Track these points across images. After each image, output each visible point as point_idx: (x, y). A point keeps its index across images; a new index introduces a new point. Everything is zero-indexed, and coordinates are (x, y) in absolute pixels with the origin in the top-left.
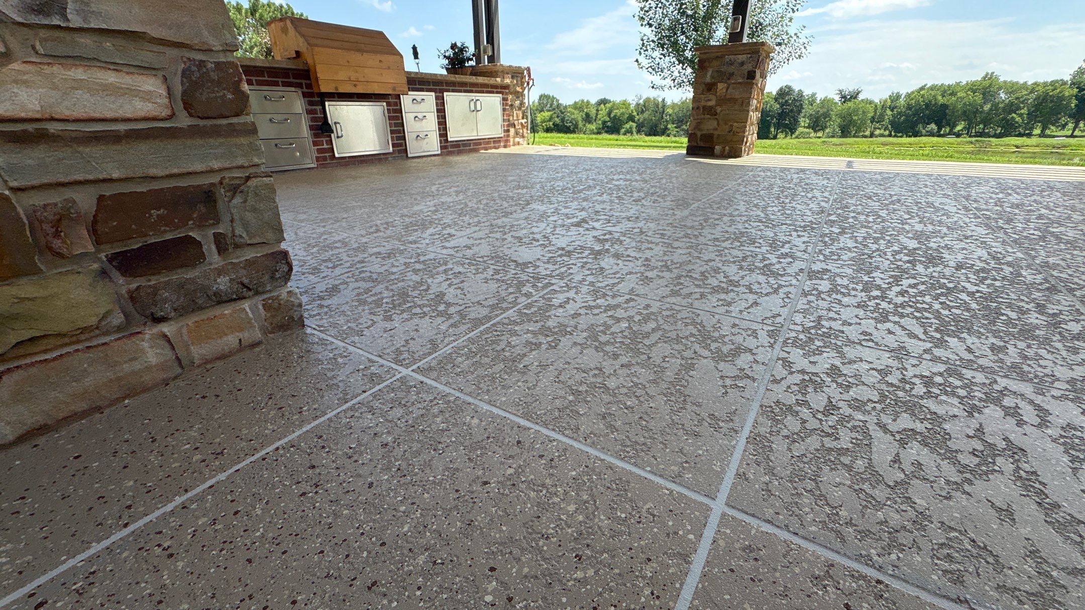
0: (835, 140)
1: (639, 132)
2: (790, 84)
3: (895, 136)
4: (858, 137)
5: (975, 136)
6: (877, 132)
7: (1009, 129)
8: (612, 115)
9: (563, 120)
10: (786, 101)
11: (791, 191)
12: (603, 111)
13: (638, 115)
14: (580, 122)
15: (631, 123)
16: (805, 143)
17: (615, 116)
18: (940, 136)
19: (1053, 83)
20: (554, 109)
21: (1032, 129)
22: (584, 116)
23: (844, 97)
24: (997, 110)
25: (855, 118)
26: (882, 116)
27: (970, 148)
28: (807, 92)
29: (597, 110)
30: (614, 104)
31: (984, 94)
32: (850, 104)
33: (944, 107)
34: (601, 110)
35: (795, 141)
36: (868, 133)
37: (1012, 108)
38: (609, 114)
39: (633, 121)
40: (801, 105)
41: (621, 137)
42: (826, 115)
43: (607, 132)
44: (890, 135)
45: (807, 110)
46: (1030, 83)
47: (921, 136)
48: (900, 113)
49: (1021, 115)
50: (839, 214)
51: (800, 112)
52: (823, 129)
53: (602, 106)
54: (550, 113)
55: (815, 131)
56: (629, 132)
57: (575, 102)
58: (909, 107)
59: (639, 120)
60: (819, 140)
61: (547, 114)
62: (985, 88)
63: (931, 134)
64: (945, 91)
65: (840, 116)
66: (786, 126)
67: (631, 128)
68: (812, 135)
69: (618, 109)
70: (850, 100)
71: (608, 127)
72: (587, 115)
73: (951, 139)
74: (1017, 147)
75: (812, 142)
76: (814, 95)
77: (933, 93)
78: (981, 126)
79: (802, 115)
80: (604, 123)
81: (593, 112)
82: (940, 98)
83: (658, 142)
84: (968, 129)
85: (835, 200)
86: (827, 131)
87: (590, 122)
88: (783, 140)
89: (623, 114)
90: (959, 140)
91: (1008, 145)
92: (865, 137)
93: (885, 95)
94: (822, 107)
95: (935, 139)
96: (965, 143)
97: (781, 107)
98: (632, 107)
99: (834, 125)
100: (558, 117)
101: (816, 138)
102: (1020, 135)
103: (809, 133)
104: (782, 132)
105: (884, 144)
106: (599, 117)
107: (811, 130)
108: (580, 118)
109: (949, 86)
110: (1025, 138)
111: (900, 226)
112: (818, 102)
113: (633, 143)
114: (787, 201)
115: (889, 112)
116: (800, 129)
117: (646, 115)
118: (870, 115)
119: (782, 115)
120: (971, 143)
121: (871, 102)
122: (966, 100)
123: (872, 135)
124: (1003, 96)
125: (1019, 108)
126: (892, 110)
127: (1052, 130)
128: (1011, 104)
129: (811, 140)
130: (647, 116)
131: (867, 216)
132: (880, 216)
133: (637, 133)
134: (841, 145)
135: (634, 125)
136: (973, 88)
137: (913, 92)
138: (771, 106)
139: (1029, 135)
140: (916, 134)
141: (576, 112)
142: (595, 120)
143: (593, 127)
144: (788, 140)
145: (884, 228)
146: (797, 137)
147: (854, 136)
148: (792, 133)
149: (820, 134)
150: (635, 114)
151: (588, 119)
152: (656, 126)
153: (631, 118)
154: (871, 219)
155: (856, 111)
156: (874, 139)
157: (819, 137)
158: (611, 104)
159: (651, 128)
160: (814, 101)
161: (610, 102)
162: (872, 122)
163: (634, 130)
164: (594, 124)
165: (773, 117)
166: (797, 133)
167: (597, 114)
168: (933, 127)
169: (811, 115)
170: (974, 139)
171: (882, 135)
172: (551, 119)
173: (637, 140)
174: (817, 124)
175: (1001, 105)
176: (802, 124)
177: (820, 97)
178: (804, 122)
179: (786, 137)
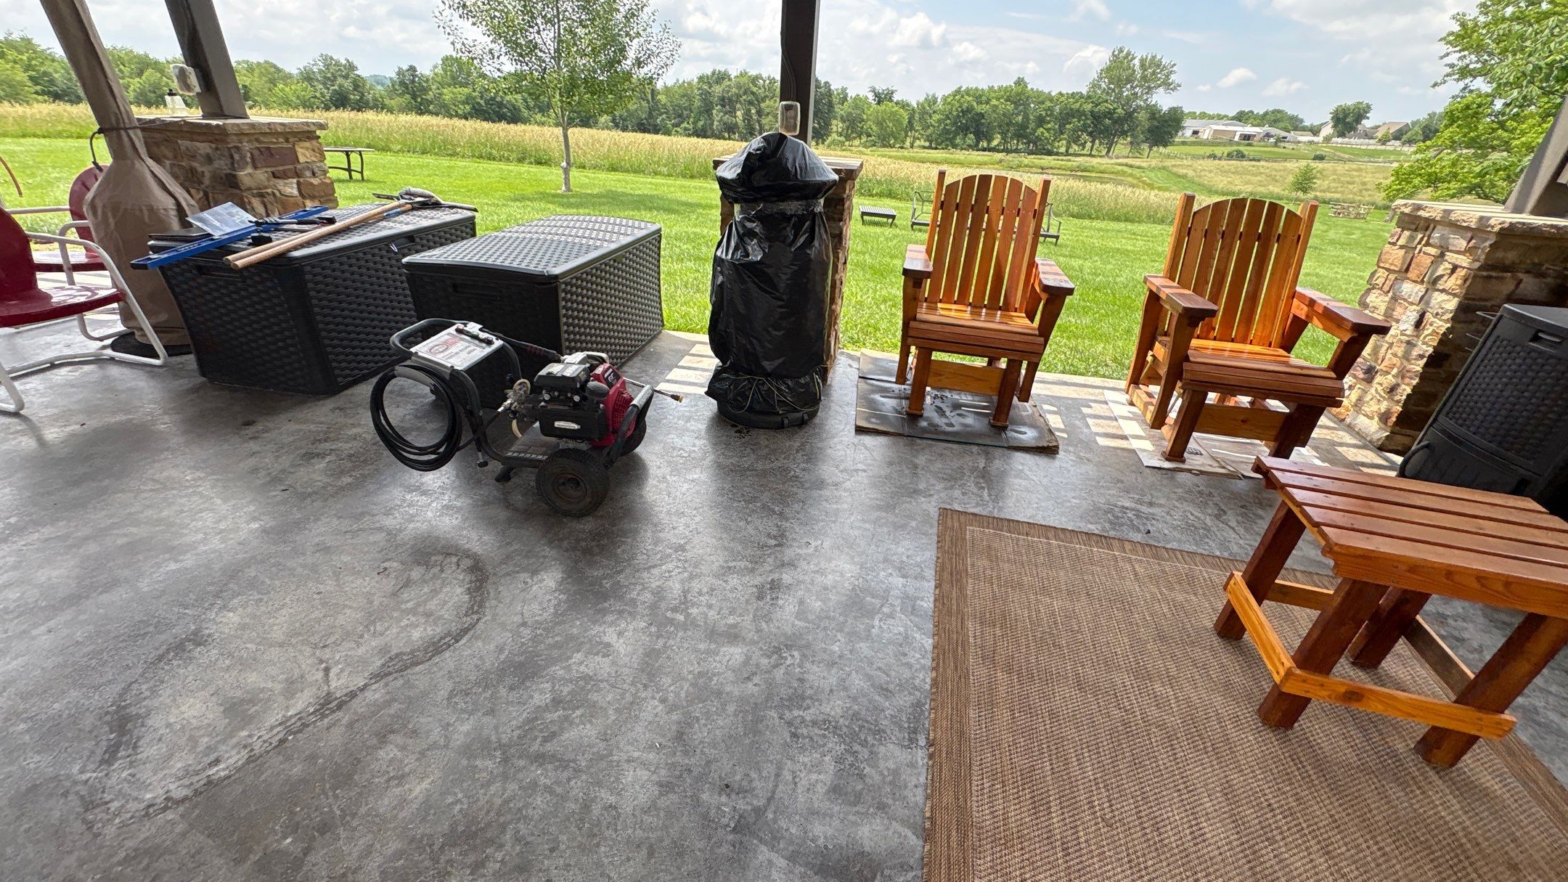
3: (936, 148)
4: (898, 148)
6: (918, 143)
7: (1038, 148)
19: (1074, 95)
21: (1058, 146)
23: (877, 95)
24: (1028, 122)
25: (892, 124)
31: (1016, 103)
32: (884, 105)
33: (980, 116)
36: (907, 144)
37: (1041, 120)
42: (861, 118)
44: (930, 147)
45: (840, 110)
46: (1054, 94)
48: (939, 120)
49: (1049, 131)
51: (832, 111)
52: (860, 136)
55: (851, 139)
58: (947, 114)
62: (1016, 95)
63: (970, 147)
64: (981, 96)
65: (875, 119)
68: (848, 143)
70: (884, 100)
76: (844, 90)
77: (968, 98)
78: (1015, 141)
79: (834, 116)
82: (975, 104)
84: (1004, 143)
92: (905, 148)
93: (922, 100)
94: (856, 107)
99: (870, 130)
102: (1049, 153)
103: (844, 142)
107: (846, 138)
109: (983, 91)
110: (1055, 158)
112: (850, 99)
115: (927, 119)
116: (834, 136)
118: (908, 121)
121: (907, 105)
122: (999, 109)
123: (913, 148)
124: (1032, 106)
125: (1047, 123)
126: (931, 116)
128: (1039, 117)
136: (1005, 94)
137: (949, 96)
140: (957, 148)
144: (821, 149)
146: (830, 146)
147: (894, 147)
148: (825, 141)
149: (857, 143)
155: (892, 114)
156: (915, 152)
157: (856, 148)
160: (845, 99)
162: (911, 130)
166: (830, 140)
168: (972, 138)
169: (843, 117)
171: (923, 148)
174: (853, 128)
175: (1032, 118)
176: (835, 129)
177: (851, 93)
178: (837, 125)
179: (817, 144)
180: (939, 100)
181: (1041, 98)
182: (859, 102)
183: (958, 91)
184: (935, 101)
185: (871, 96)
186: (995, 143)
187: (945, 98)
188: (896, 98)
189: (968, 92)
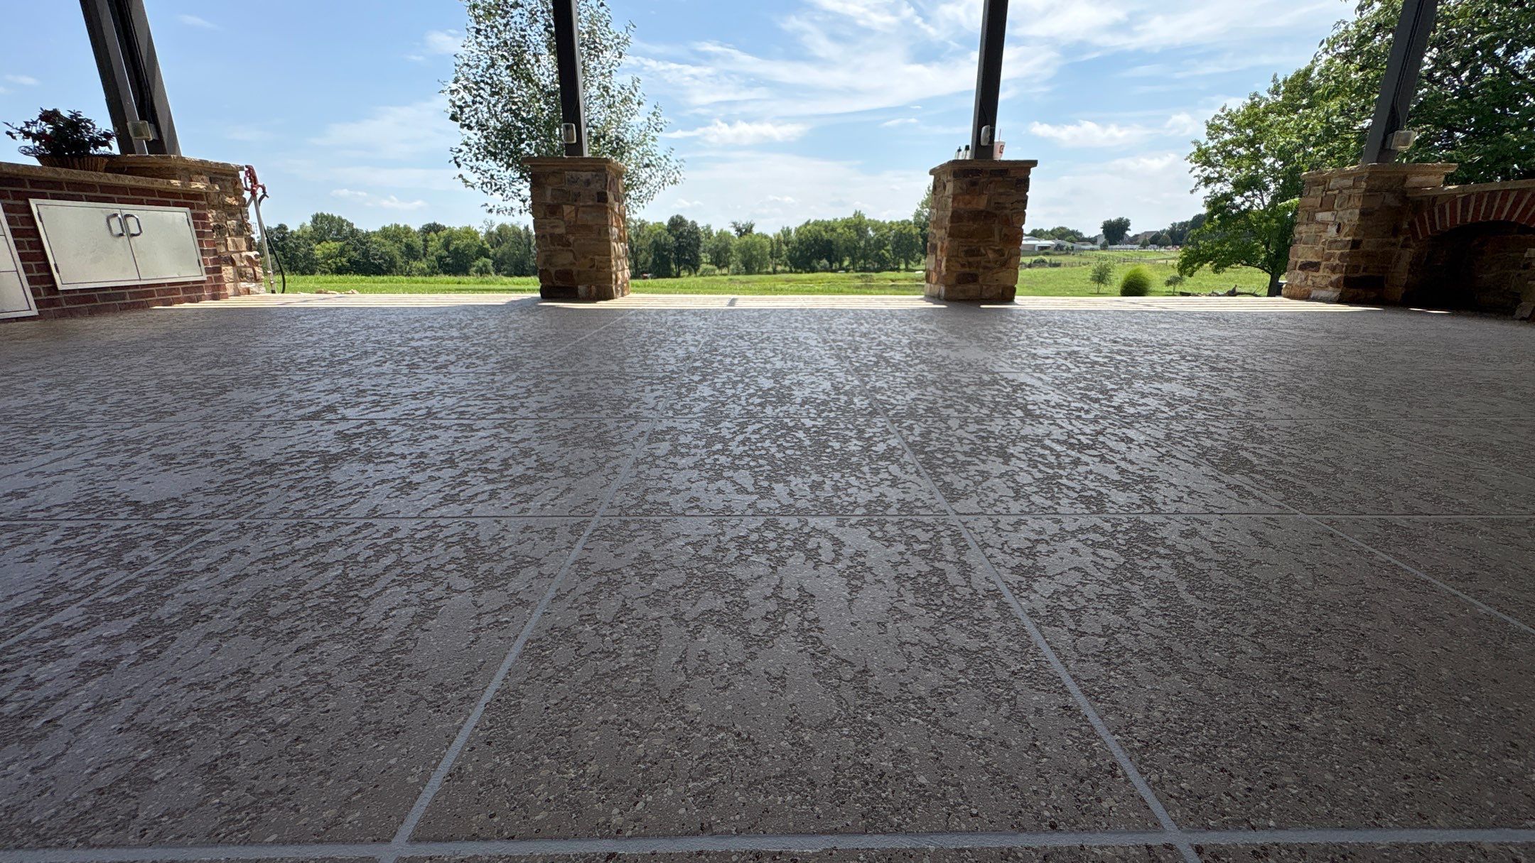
0: (741, 277)
1: (498, 271)
2: (681, 214)
3: (796, 272)
4: (761, 273)
5: (860, 271)
6: (779, 268)
7: (883, 265)
8: (451, 248)
9: (366, 254)
10: (681, 233)
11: (661, 337)
12: (435, 244)
13: (492, 247)
14: (398, 257)
15: (484, 259)
16: (712, 280)
17: (456, 249)
18: (833, 271)
19: (903, 222)
20: (346, 238)
21: (898, 264)
22: (404, 249)
23: (739, 230)
24: (870, 245)
25: (755, 253)
26: (779, 250)
27: (858, 283)
28: (701, 224)
29: (425, 240)
30: (451, 231)
31: (857, 231)
32: (746, 238)
33: (829, 242)
34: (432, 240)
35: (700, 280)
36: (770, 269)
37: (880, 244)
38: (446, 246)
39: (488, 257)
40: (698, 238)
41: (471, 279)
42: (726, 249)
43: (446, 273)
44: (791, 272)
45: (706, 243)
46: (887, 222)
47: (817, 271)
48: (794, 248)
49: (888, 251)
50: (705, 360)
51: (698, 246)
52: (727, 265)
53: (432, 234)
54: (338, 245)
55: (719, 268)
56: (483, 271)
57: (384, 228)
58: (801, 242)
59: (495, 255)
60: (726, 278)
61: (333, 246)
62: (856, 225)
63: (826, 270)
65: (739, 250)
66: (687, 262)
67: (485, 265)
68: (717, 272)
69: (458, 239)
70: (745, 233)
71: (448, 264)
72: (408, 246)
73: (841, 274)
74: (893, 281)
75: (718, 281)
76: (708, 227)
77: (817, 228)
78: (862, 261)
79: (702, 249)
80: (440, 259)
81: (419, 243)
82: (824, 233)
83: (523, 284)
84: (853, 263)
85: (705, 344)
86: (731, 267)
87: (415, 259)
88: (687, 279)
89: (468, 246)
90: (849, 275)
91: (885, 279)
92: (768, 273)
93: (778, 230)
94: (720, 240)
95: (830, 275)
96: (852, 278)
97: (677, 239)
98: (482, 236)
99: (736, 260)
100: (355, 250)
101: (721, 276)
102: (892, 270)
103: (713, 270)
104: (684, 269)
105: (788, 281)
106: (429, 249)
107: (715, 267)
108: (396, 253)
109: (829, 222)
110: (895, 273)
111: (762, 365)
112: (715, 235)
113: (486, 286)
114: (653, 348)
115: (784, 248)
116: (703, 266)
117: (505, 247)
118: (768, 250)
119: (680, 249)
120: (858, 277)
121: (766, 237)
122: (844, 237)
123: (775, 272)
124: (871, 233)
125: (886, 245)
126: (787, 245)
127: (912, 265)
128: (878, 241)
129: (718, 278)
130: (507, 249)
131: (734, 358)
132: (745, 357)
133: (496, 274)
134: (748, 282)
135: (490, 262)
136: (847, 224)
137: (800, 227)
138: (665, 239)
139: (898, 270)
140: (813, 270)
141: (388, 243)
142: (425, 255)
143: (423, 265)
144: (693, 278)
145: (746, 369)
146: (701, 275)
147: (759, 273)
148: (696, 271)
149: (725, 271)
150: (487, 246)
151: (411, 252)
152: (523, 263)
153: (483, 252)
154: (736, 361)
155: (753, 245)
156: (778, 276)
157: (725, 275)
158: (447, 231)
159: (516, 266)
160: (710, 234)
161: (444, 228)
162: (772, 257)
163: (491, 268)
164: (424, 260)
165: (670, 251)
166: (701, 270)
167: (426, 247)
168: (825, 262)
169: (710, 249)
170: (859, 274)
171: (784, 272)
172: (342, 253)
173: (492, 283)
174: (720, 258)
175: (872, 242)
176: (705, 260)
177: (715, 230)
178: (705, 257)
179: (690, 274)
180: (793, 231)
181: (877, 226)
182: (723, 236)
183: (808, 223)
184: (789, 232)
185: (733, 232)
186: (846, 263)
187: (797, 230)
188: (755, 230)
189: (816, 223)
